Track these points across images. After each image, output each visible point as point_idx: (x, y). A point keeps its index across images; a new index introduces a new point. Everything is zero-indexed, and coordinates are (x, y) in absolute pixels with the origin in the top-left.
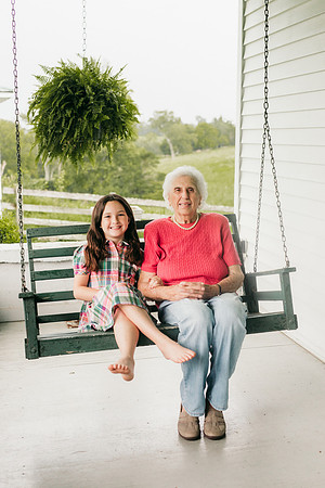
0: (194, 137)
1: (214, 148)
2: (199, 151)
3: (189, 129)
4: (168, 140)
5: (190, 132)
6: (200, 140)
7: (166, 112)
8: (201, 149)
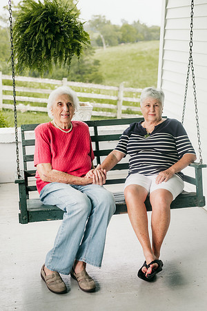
0: (120, 34)
1: (133, 42)
2: (123, 44)
3: (116, 29)
4: (102, 36)
5: (117, 31)
6: (124, 36)
7: (100, 16)
8: (124, 43)
